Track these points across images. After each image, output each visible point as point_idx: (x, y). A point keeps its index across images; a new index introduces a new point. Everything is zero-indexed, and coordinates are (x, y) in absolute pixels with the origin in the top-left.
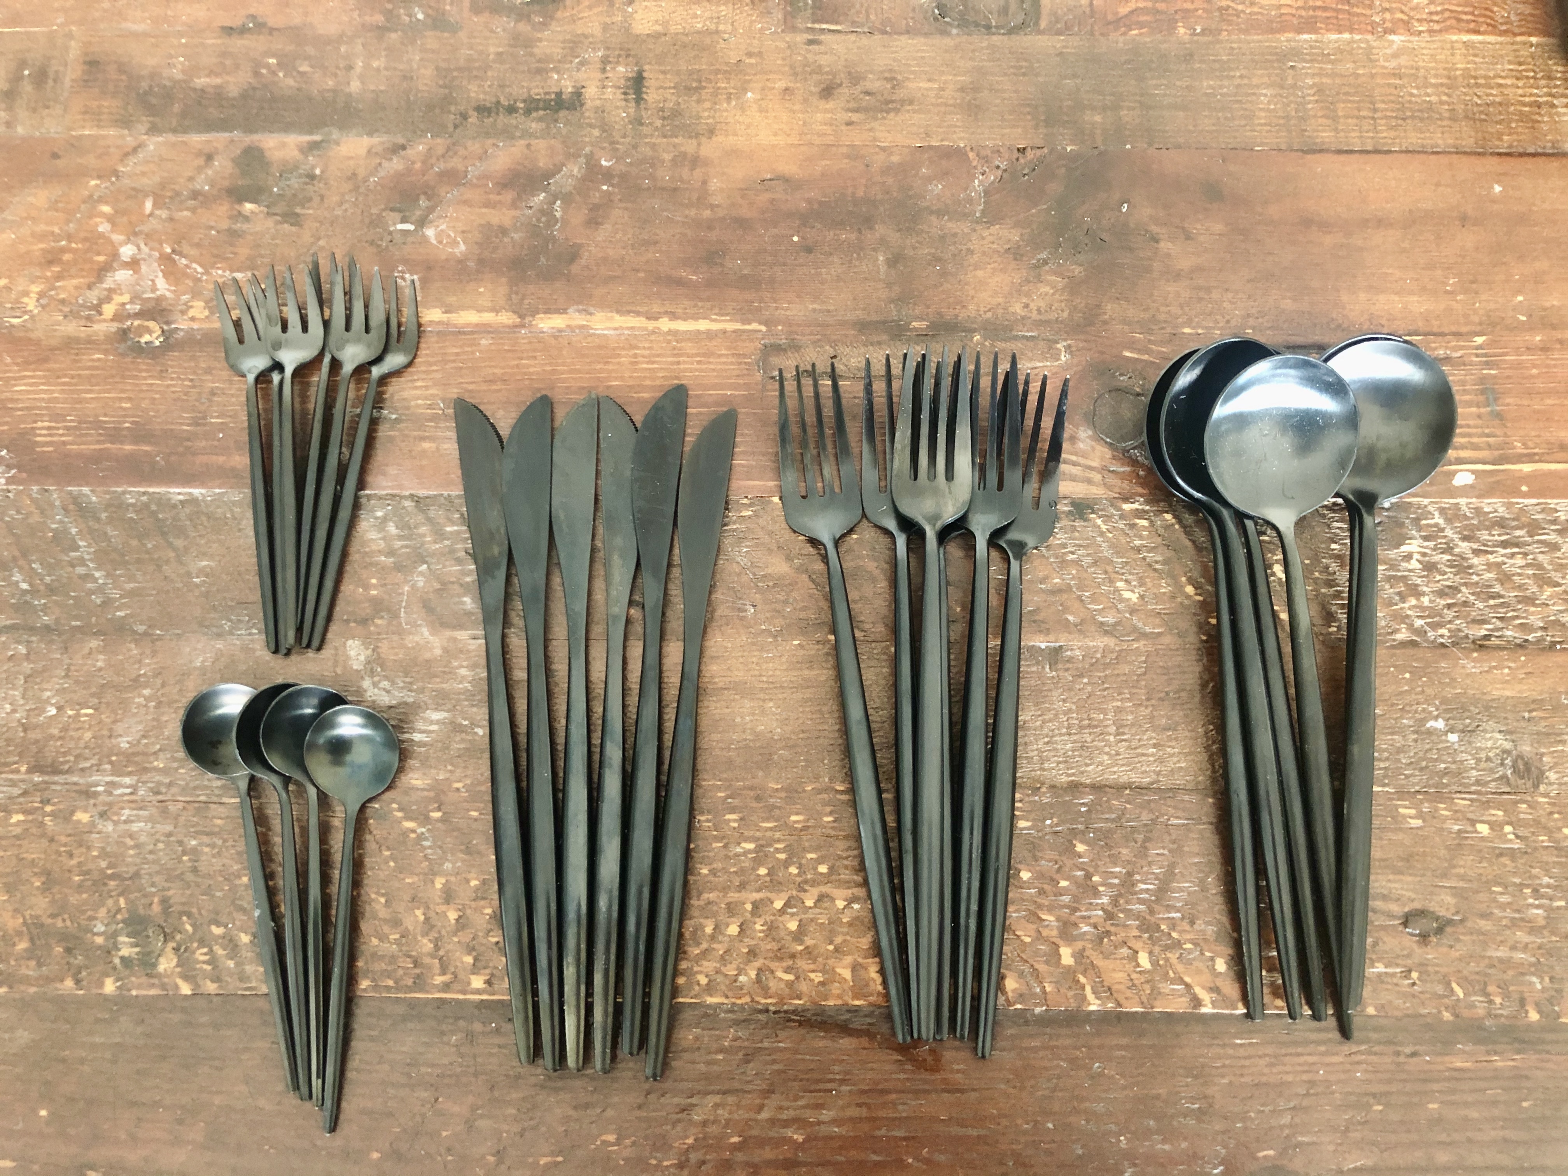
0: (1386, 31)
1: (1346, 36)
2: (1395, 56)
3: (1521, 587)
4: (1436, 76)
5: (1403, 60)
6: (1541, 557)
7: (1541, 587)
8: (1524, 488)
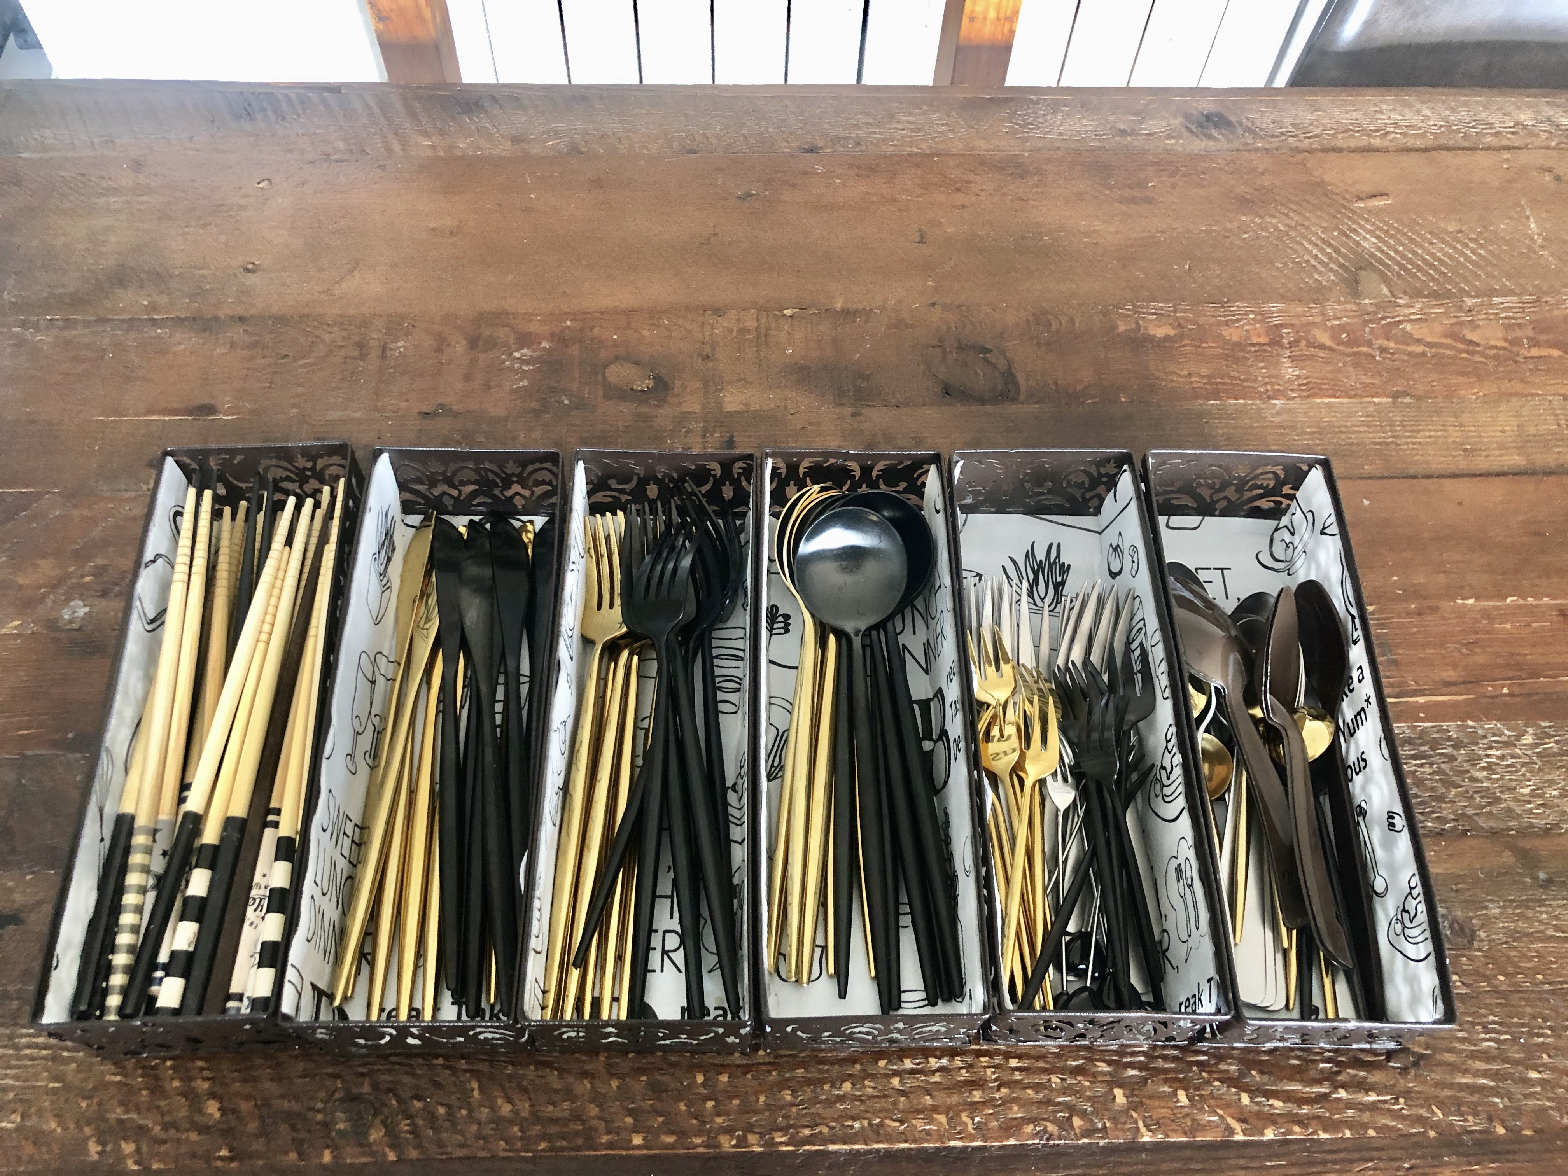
0: (1269, 398)
1: (1241, 401)
2: (1278, 414)
3: (1433, 789)
4: (1309, 427)
5: (1285, 417)
6: (1443, 766)
7: (1447, 788)
8: (1422, 715)
